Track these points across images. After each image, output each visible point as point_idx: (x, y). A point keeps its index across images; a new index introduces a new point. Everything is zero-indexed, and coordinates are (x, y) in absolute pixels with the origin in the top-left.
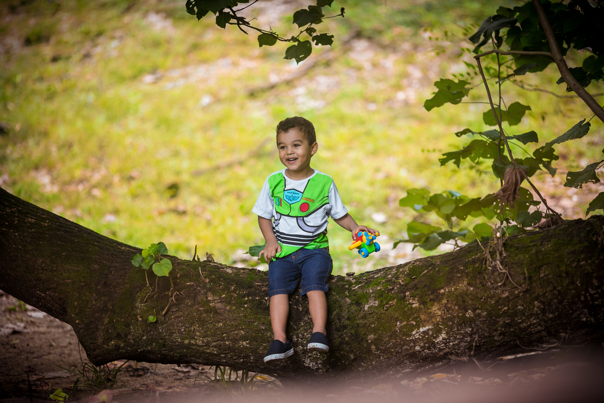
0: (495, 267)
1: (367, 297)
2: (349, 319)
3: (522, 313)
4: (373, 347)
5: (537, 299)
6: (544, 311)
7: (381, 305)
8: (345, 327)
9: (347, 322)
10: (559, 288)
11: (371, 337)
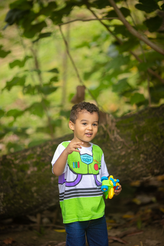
0: (115, 138)
1: (27, 166)
2: (18, 180)
3: (133, 162)
4: (35, 194)
5: (142, 153)
6: (146, 160)
7: (39, 169)
8: (16, 185)
9: (17, 182)
10: (157, 145)
11: (34, 189)
